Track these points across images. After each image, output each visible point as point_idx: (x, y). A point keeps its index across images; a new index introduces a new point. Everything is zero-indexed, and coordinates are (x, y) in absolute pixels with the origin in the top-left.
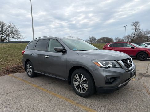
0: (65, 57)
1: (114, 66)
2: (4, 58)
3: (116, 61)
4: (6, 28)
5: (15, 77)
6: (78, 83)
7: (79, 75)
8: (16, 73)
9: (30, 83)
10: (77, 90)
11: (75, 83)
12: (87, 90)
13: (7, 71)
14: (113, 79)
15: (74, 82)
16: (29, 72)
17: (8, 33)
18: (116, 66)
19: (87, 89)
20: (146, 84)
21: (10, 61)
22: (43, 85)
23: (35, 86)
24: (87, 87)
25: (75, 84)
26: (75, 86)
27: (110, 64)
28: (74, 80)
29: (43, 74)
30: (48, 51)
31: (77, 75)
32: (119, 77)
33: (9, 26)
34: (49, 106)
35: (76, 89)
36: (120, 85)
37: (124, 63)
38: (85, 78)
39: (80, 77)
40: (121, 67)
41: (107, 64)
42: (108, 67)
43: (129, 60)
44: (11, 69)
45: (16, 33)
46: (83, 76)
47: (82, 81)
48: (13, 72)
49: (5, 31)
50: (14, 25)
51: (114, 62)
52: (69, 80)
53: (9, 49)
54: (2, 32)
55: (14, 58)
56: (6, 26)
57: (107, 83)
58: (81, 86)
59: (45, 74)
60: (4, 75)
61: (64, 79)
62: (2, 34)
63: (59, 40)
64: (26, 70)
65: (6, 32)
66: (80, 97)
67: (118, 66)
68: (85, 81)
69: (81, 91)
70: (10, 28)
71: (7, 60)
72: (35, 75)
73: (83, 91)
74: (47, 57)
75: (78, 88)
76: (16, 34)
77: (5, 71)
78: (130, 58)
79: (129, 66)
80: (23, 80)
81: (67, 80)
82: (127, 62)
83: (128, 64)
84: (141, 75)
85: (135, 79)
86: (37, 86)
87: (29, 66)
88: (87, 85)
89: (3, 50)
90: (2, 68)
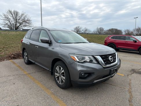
0: (50, 48)
1: (91, 61)
2: (11, 45)
3: (93, 56)
4: (20, 17)
5: (14, 63)
6: (58, 75)
7: (59, 67)
8: (17, 59)
9: (23, 70)
10: (58, 81)
11: (56, 74)
13: (9, 56)
14: (89, 74)
15: (55, 73)
16: (25, 59)
17: (21, 21)
19: (64, 81)
20: (132, 81)
21: (15, 47)
22: (33, 73)
23: (26, 73)
24: (64, 79)
25: (56, 75)
26: (56, 77)
27: (87, 59)
29: (34, 62)
30: (38, 42)
32: (93, 73)
33: (22, 15)
34: (26, 93)
35: (57, 79)
36: (96, 81)
38: (63, 71)
39: (60, 69)
40: (98, 62)
41: (83, 58)
42: (84, 61)
43: (110, 56)
44: (13, 55)
46: (62, 68)
47: (61, 73)
48: (14, 58)
49: (19, 20)
50: (26, 14)
51: (91, 57)
53: (17, 37)
54: (16, 21)
55: (19, 45)
56: (20, 15)
57: (80, 78)
58: (60, 78)
59: (35, 63)
60: (6, 60)
61: (48, 70)
62: (16, 22)
63: (48, 31)
64: (23, 57)
65: (19, 21)
66: (59, 88)
67: (94, 61)
68: (63, 73)
69: (60, 82)
70: (23, 17)
71: (12, 47)
72: (29, 63)
73: (62, 83)
74: (37, 47)
75: (58, 80)
76: (28, 23)
77: (7, 57)
78: (115, 53)
79: (110, 62)
80: (19, 66)
81: (50, 70)
82: (108, 57)
83: (109, 60)
84: (134, 71)
85: (123, 75)
86: (27, 73)
87: (26, 54)
88: (64, 78)
89: (12, 37)
90: (6, 54)
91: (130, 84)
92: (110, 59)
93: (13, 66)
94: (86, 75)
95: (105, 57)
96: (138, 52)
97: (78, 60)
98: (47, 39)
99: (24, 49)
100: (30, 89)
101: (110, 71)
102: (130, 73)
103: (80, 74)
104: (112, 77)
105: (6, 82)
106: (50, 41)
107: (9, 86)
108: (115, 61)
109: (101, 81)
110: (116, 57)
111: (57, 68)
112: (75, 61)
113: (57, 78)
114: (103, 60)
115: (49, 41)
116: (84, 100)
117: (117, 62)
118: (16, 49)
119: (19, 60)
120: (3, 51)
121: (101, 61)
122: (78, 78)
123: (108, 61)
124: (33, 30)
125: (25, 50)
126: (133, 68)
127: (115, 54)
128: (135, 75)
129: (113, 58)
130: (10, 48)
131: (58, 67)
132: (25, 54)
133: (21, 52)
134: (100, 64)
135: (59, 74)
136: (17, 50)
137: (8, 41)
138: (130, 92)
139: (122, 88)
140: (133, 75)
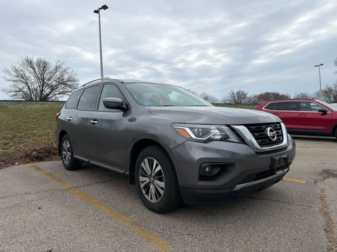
1: (225, 139)
2: (29, 132)
3: (228, 126)
4: (51, 72)
5: (38, 169)
6: (147, 180)
7: (149, 160)
8: (45, 161)
9: (60, 180)
10: (146, 196)
11: (142, 179)
12: (162, 194)
13: (26, 156)
14: (220, 167)
15: (140, 177)
16: (65, 158)
17: (54, 83)
18: (228, 138)
19: (162, 192)
20: (328, 193)
21: (40, 136)
22: (84, 186)
24: (162, 188)
25: (143, 182)
26: (142, 186)
27: (215, 132)
28: (140, 174)
29: (87, 160)
30: (97, 110)
31: (146, 160)
32: (232, 165)
33: (57, 68)
35: (144, 192)
36: (239, 187)
37: (252, 132)
38: (159, 168)
39: (151, 164)
40: (242, 140)
44: (35, 153)
45: (69, 83)
46: (155, 162)
47: (153, 175)
48: (39, 158)
49: (49, 80)
50: (66, 66)
51: (224, 128)
52: (131, 173)
53: (44, 114)
54: (43, 82)
55: (49, 131)
56: (51, 68)
58: (152, 186)
59: (91, 161)
60: (19, 164)
61: (123, 172)
62: (43, 84)
63: (119, 85)
64: (60, 154)
65: (50, 82)
66: (150, 212)
67: (233, 138)
68: (159, 173)
69: (151, 199)
70: (57, 73)
71: (34, 135)
72: (75, 166)
73: (157, 198)
74: (94, 124)
75: (147, 193)
76: (70, 86)
77: (22, 157)
78: (279, 123)
79: (270, 140)
80: (50, 175)
81: (127, 173)
83: (267, 137)
84: (328, 173)
86: (71, 186)
87: (66, 145)
88: (162, 184)
89: (33, 114)
90: (19, 150)
91: (322, 199)
92: (269, 134)
93: (36, 173)
94: (216, 171)
95: (257, 129)
97: (194, 137)
98: (119, 100)
99: (64, 132)
100: (80, 217)
101: (273, 160)
102: (320, 178)
103: (201, 168)
105: (19, 205)
106: (126, 105)
107: (28, 213)
108: (282, 141)
109: (253, 186)
110: (282, 132)
111: (145, 165)
112: (186, 138)
113: (144, 188)
114: (253, 135)
115: (122, 103)
117: (285, 142)
118: (42, 139)
119: (51, 162)
120: (12, 143)
122: (197, 179)
123: (265, 138)
124: (85, 89)
125: (65, 136)
126: (327, 167)
127: (280, 126)
128: (331, 180)
129: (277, 133)
130: (29, 137)
132: (64, 145)
133: (55, 145)
134: (247, 144)
135: (149, 177)
136: (46, 141)
137: (24, 122)
138: (326, 214)
139: (306, 207)
140: (327, 180)
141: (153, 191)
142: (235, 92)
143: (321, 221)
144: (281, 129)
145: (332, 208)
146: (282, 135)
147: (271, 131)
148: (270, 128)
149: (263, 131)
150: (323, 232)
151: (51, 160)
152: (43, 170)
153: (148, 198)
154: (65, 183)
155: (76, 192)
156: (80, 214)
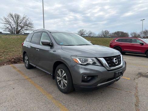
0: (51, 51)
1: (94, 64)
2: (11, 49)
3: (96, 58)
4: (21, 20)
5: (14, 68)
6: (60, 79)
7: (61, 70)
8: (18, 63)
9: (24, 74)
10: (59, 85)
11: (58, 78)
13: (10, 61)
14: (92, 77)
16: (26, 63)
17: (23, 25)
18: (96, 63)
19: (66, 85)
21: (15, 51)
22: (34, 77)
24: (66, 83)
26: (58, 81)
27: (90, 61)
28: (57, 75)
30: (39, 44)
32: (97, 76)
33: (24, 18)
35: (59, 84)
36: (99, 85)
38: (65, 74)
40: (102, 65)
41: (86, 61)
44: (13, 60)
45: (29, 25)
46: (63, 72)
47: (63, 77)
48: (15, 62)
50: (28, 18)
51: (94, 59)
53: (18, 41)
54: (18, 24)
55: (19, 49)
57: (83, 81)
58: (62, 82)
59: (36, 67)
60: (6, 65)
61: (50, 74)
62: (18, 26)
63: (49, 33)
64: (24, 62)
65: (20, 25)
66: (61, 93)
67: (98, 63)
68: (65, 77)
69: (62, 87)
70: (24, 20)
71: (13, 51)
72: (30, 67)
73: (64, 87)
74: (38, 51)
76: (30, 27)
77: (8, 61)
78: (120, 55)
80: (19, 71)
81: (52, 74)
82: (112, 59)
84: (141, 75)
85: (129, 79)
86: (28, 77)
87: (26, 58)
88: (66, 82)
89: (12, 41)
90: (6, 58)
91: (136, 88)
92: (114, 61)
94: (89, 78)
95: (109, 59)
96: (146, 55)
97: (80, 63)
98: (48, 41)
99: (25, 52)
101: (115, 73)
102: (137, 77)
103: (83, 77)
104: (117, 81)
105: (5, 87)
106: (52, 44)
107: (8, 91)
108: (120, 64)
109: (106, 84)
110: (121, 59)
111: (59, 72)
112: (77, 63)
114: (107, 62)
115: (50, 43)
116: (87, 105)
117: (122, 64)
118: (16, 53)
119: (20, 64)
120: (3, 55)
121: (105, 64)
122: (81, 81)
123: (112, 63)
124: (34, 33)
125: (26, 54)
126: (140, 71)
128: (142, 79)
129: (118, 60)
130: (11, 52)
131: (59, 70)
133: (22, 56)
134: (104, 67)
135: (61, 77)
136: (18, 54)
137: (9, 45)
138: (137, 96)
139: (128, 92)
140: (139, 78)
141: (62, 84)
142: (104, 31)
143: (134, 100)
144: (120, 58)
145: (140, 93)
146: (121, 61)
147: (115, 60)
148: (115, 58)
149: (112, 60)
150: (134, 106)
151: (20, 63)
152: (16, 68)
153: (60, 86)
154: (26, 76)
155: (30, 80)
156: (31, 92)
